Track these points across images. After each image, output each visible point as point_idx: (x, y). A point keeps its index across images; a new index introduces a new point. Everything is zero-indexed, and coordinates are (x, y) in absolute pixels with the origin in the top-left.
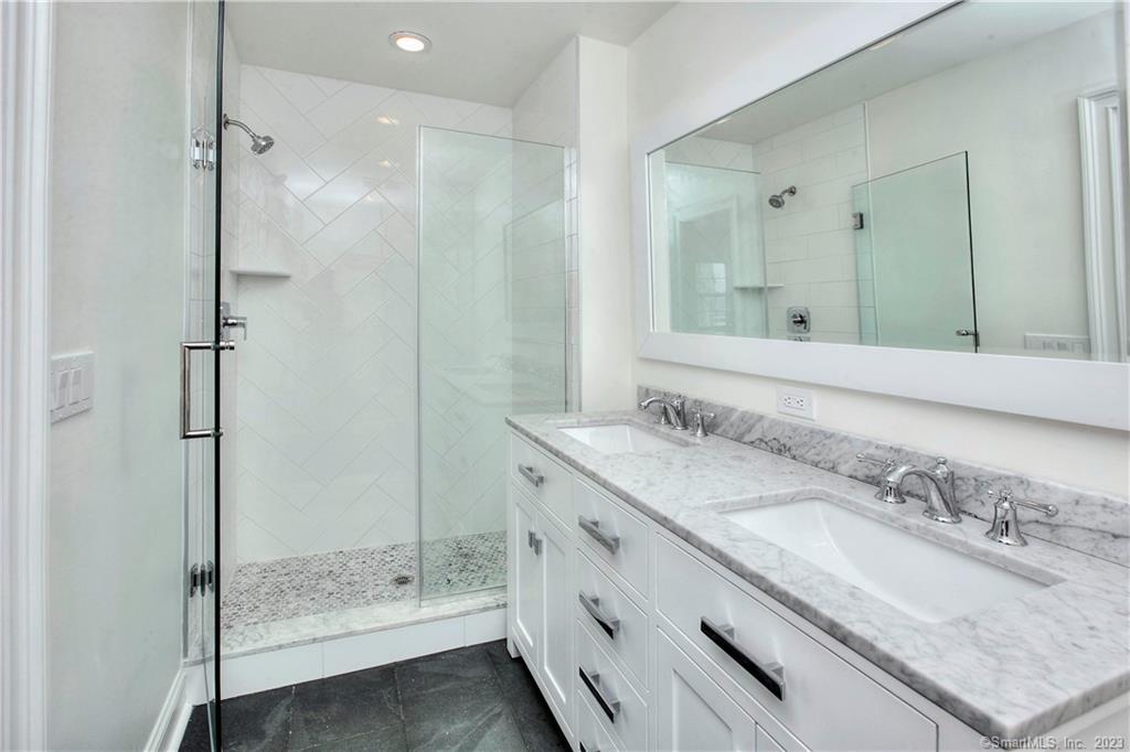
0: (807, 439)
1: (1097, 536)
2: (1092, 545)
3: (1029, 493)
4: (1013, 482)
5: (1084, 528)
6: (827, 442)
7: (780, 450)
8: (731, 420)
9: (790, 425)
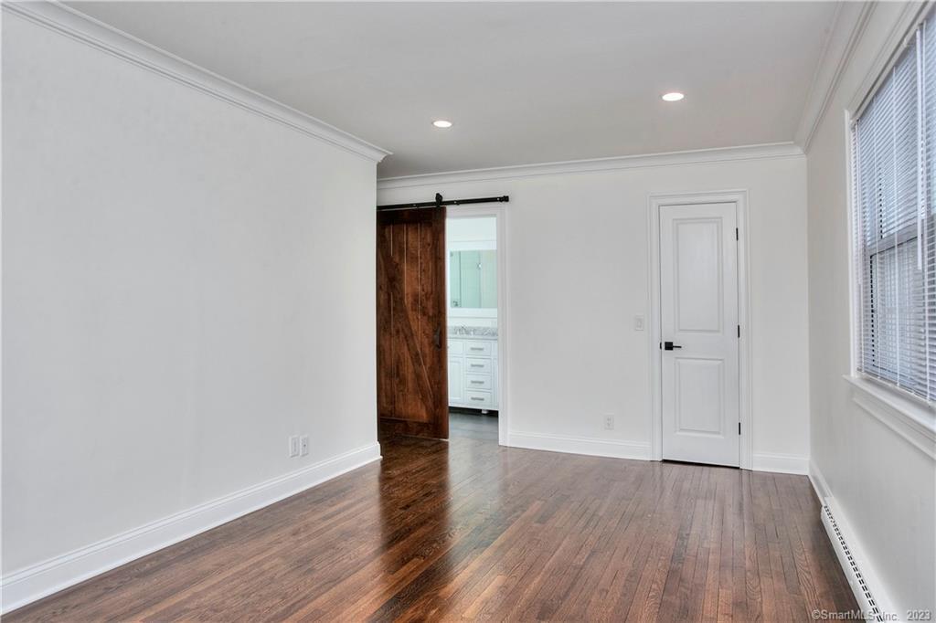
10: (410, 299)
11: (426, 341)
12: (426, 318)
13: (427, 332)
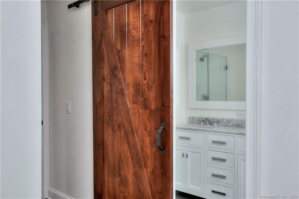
7: (238, 126)
8: (224, 122)
10: (132, 90)
11: (147, 140)
12: (147, 112)
13: (148, 129)
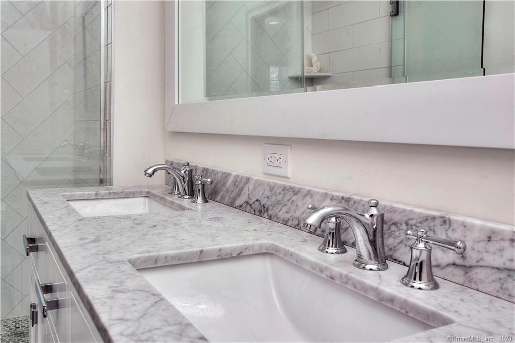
0: (279, 197)
1: (503, 275)
2: (498, 285)
3: (450, 233)
4: (438, 222)
5: (493, 268)
6: (294, 198)
7: (260, 212)
8: (227, 187)
9: (268, 184)
